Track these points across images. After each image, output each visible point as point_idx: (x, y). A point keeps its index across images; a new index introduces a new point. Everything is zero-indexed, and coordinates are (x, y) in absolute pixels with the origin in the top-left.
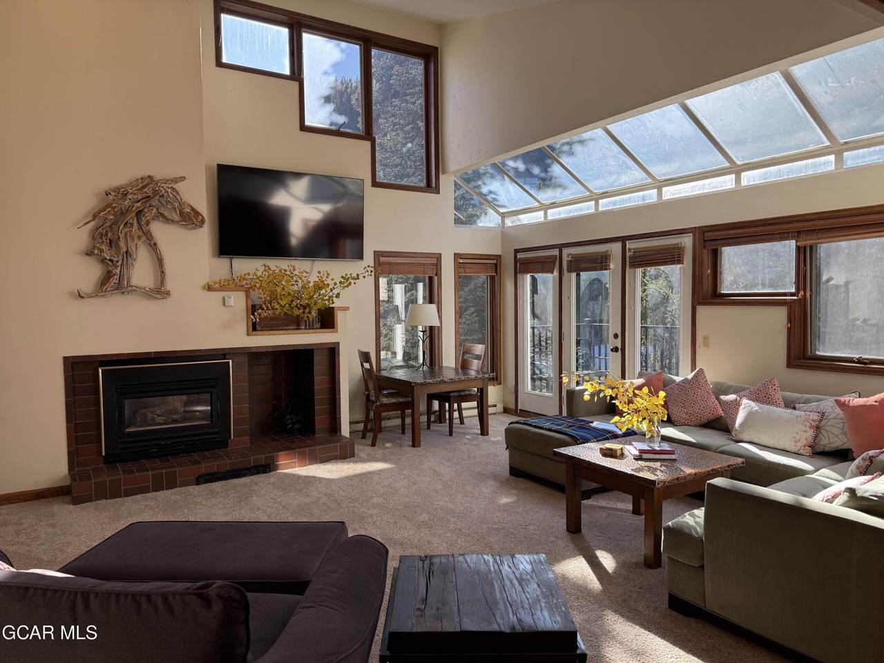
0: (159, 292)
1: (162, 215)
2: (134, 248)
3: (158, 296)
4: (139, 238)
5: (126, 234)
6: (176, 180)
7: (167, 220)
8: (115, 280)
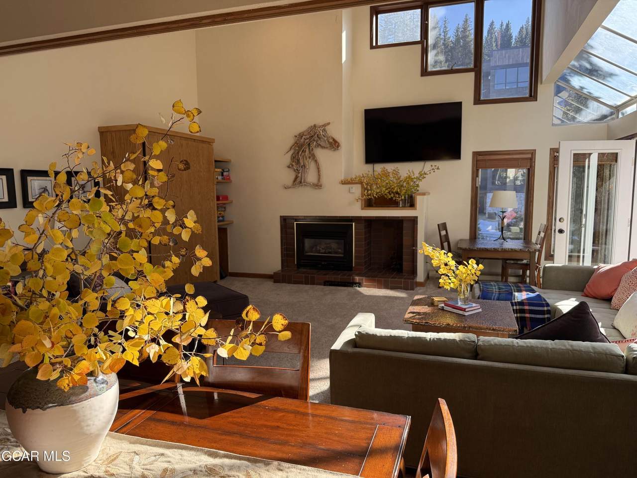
0: (318, 186)
1: (320, 145)
2: (307, 163)
3: (317, 187)
4: (310, 157)
5: (303, 156)
6: (325, 125)
7: (323, 147)
8: (298, 180)
